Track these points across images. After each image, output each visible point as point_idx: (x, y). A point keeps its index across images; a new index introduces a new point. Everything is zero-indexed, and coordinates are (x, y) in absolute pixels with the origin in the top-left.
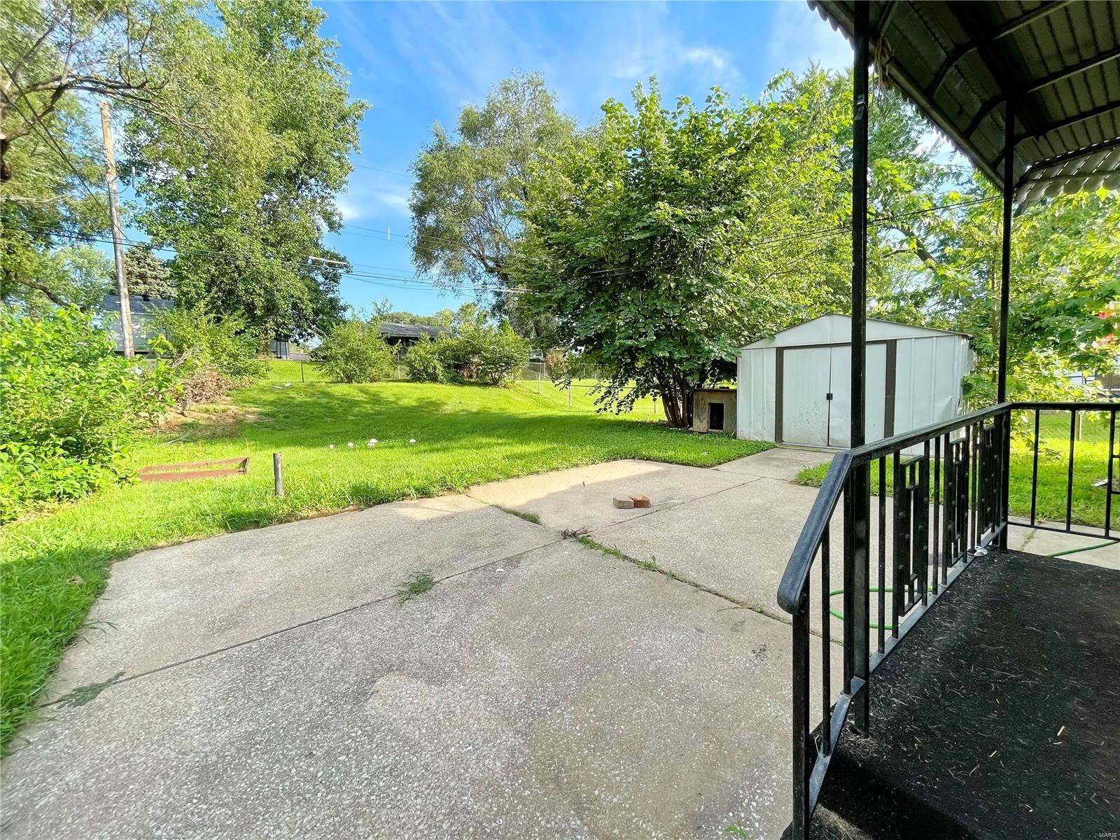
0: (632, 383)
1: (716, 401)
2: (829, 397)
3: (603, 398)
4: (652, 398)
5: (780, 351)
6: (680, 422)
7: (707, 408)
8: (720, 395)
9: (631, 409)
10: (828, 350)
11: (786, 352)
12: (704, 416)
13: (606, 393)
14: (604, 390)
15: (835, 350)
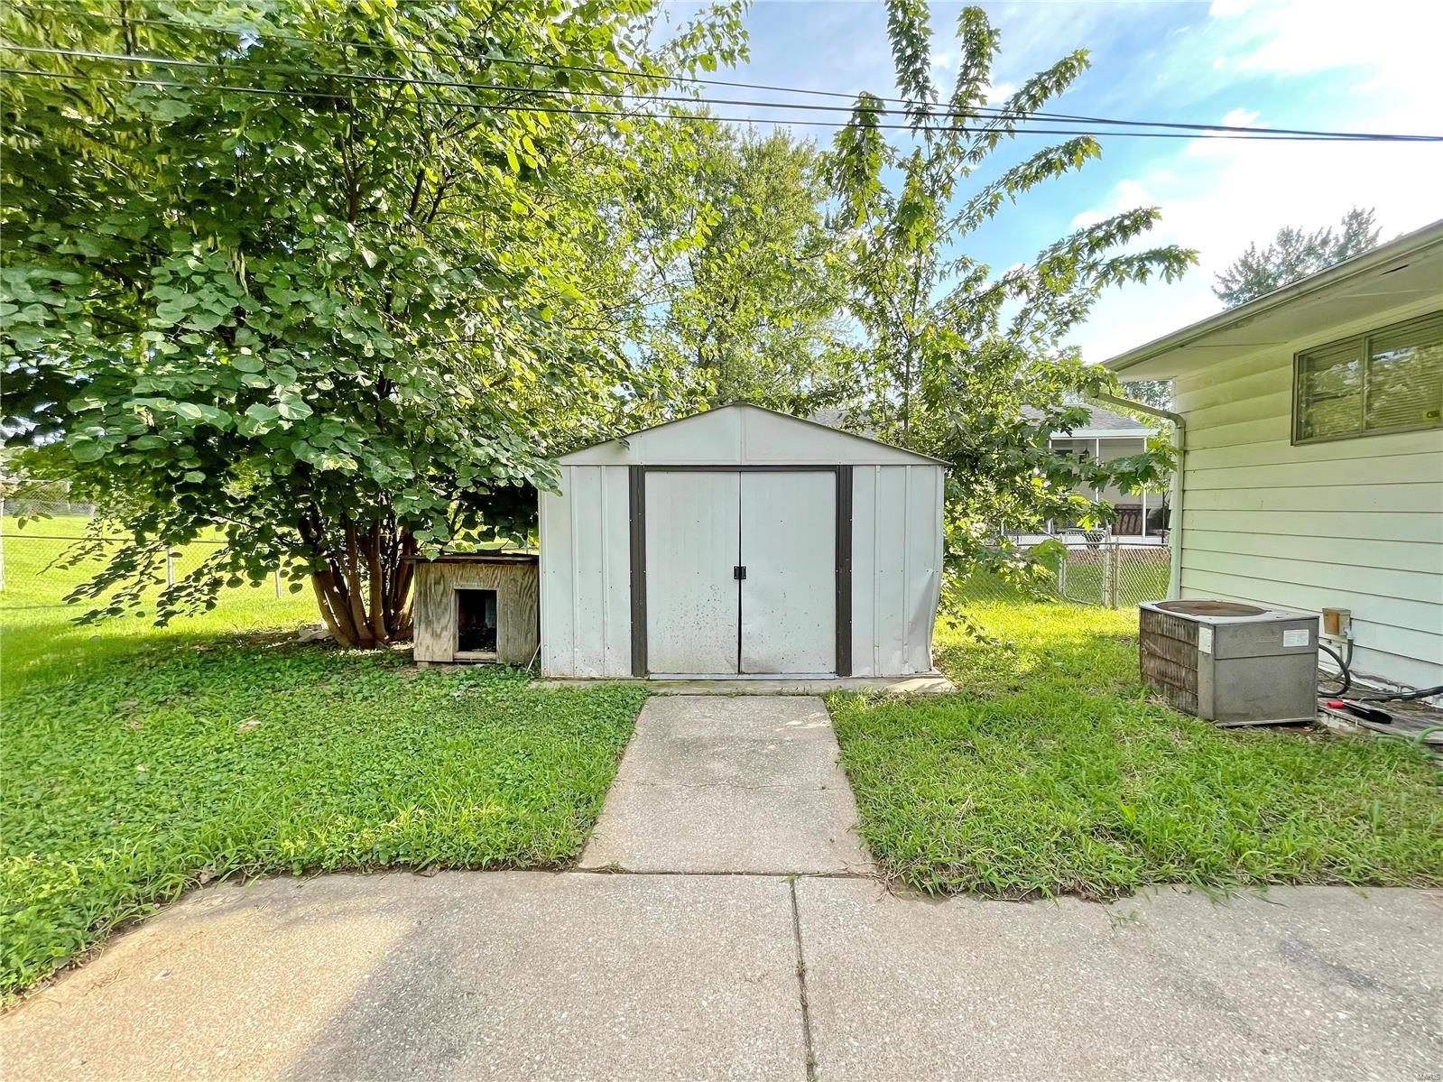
0: (211, 540)
1: (475, 585)
2: (740, 573)
3: (101, 583)
4: (285, 583)
5: (638, 475)
6: (363, 632)
7: (452, 602)
8: (484, 571)
9: (210, 605)
10: (735, 476)
11: (649, 476)
12: (444, 621)
13: (116, 567)
14: (111, 552)
15: (746, 477)
